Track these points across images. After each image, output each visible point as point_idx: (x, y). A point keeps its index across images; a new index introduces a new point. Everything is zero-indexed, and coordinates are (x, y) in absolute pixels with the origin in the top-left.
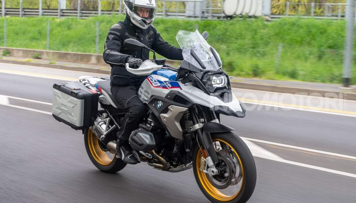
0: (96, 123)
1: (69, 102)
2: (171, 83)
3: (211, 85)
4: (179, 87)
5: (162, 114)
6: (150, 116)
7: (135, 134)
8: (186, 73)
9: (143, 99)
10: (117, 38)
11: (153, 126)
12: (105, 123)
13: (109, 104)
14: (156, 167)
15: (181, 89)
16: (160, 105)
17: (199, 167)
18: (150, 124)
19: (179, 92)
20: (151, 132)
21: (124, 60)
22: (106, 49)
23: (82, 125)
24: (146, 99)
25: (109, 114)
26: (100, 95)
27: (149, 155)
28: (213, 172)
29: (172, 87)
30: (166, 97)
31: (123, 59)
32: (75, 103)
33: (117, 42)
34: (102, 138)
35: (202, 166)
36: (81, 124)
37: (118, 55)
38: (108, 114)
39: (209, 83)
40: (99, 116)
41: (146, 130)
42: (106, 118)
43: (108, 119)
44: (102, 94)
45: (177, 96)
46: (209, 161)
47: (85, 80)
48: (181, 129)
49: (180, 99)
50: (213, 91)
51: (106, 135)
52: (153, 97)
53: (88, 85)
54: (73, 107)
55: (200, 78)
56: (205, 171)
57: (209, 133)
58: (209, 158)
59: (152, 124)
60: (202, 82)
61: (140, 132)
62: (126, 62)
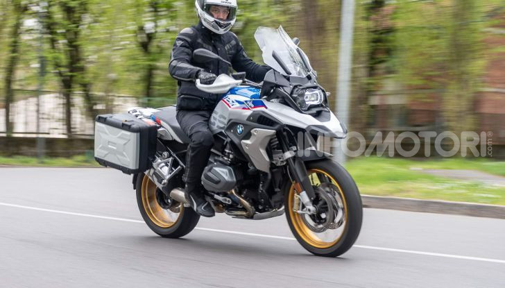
0: (154, 165)
1: (119, 137)
2: (254, 103)
3: (304, 102)
4: (263, 105)
5: (243, 141)
6: (228, 146)
7: (210, 170)
8: (272, 88)
9: (218, 126)
10: (187, 45)
11: (232, 159)
12: (167, 165)
13: (171, 139)
14: (237, 216)
15: (266, 108)
16: (241, 129)
17: (292, 207)
18: (229, 157)
19: (264, 112)
20: (230, 165)
21: (194, 75)
22: (173, 59)
23: (138, 168)
24: (222, 125)
25: (172, 153)
26: (159, 128)
27: (228, 199)
28: (309, 210)
29: (254, 107)
30: (249, 119)
31: (193, 73)
32: (128, 138)
33: (187, 50)
34: (164, 184)
35: (296, 206)
36: (136, 166)
37: (186, 68)
38: (170, 153)
39: (300, 99)
40: (159, 157)
41: (223, 164)
42: (168, 158)
43: (170, 159)
44: (161, 126)
45: (261, 116)
46: (304, 197)
47: (136, 112)
48: (267, 159)
49: (265, 121)
50: (306, 108)
51: (170, 180)
52: (231, 122)
53: (142, 117)
54: (125, 144)
55: (289, 93)
56: (300, 212)
57: (303, 162)
58: (304, 194)
59: (231, 156)
60: (292, 97)
61: (216, 166)
62: (197, 77)
